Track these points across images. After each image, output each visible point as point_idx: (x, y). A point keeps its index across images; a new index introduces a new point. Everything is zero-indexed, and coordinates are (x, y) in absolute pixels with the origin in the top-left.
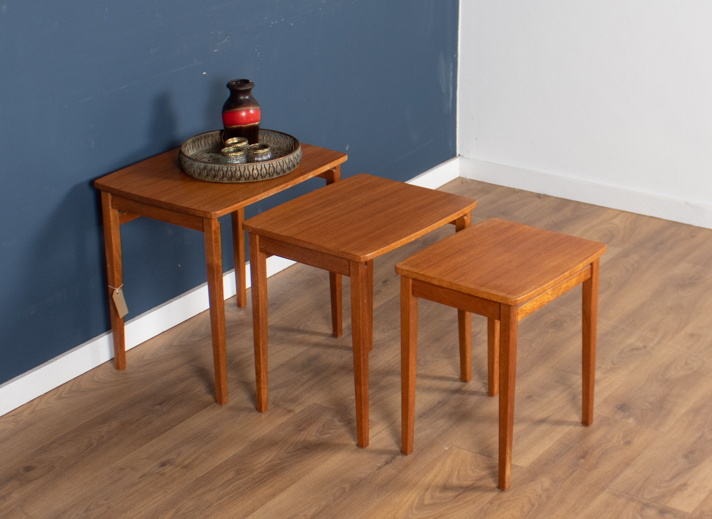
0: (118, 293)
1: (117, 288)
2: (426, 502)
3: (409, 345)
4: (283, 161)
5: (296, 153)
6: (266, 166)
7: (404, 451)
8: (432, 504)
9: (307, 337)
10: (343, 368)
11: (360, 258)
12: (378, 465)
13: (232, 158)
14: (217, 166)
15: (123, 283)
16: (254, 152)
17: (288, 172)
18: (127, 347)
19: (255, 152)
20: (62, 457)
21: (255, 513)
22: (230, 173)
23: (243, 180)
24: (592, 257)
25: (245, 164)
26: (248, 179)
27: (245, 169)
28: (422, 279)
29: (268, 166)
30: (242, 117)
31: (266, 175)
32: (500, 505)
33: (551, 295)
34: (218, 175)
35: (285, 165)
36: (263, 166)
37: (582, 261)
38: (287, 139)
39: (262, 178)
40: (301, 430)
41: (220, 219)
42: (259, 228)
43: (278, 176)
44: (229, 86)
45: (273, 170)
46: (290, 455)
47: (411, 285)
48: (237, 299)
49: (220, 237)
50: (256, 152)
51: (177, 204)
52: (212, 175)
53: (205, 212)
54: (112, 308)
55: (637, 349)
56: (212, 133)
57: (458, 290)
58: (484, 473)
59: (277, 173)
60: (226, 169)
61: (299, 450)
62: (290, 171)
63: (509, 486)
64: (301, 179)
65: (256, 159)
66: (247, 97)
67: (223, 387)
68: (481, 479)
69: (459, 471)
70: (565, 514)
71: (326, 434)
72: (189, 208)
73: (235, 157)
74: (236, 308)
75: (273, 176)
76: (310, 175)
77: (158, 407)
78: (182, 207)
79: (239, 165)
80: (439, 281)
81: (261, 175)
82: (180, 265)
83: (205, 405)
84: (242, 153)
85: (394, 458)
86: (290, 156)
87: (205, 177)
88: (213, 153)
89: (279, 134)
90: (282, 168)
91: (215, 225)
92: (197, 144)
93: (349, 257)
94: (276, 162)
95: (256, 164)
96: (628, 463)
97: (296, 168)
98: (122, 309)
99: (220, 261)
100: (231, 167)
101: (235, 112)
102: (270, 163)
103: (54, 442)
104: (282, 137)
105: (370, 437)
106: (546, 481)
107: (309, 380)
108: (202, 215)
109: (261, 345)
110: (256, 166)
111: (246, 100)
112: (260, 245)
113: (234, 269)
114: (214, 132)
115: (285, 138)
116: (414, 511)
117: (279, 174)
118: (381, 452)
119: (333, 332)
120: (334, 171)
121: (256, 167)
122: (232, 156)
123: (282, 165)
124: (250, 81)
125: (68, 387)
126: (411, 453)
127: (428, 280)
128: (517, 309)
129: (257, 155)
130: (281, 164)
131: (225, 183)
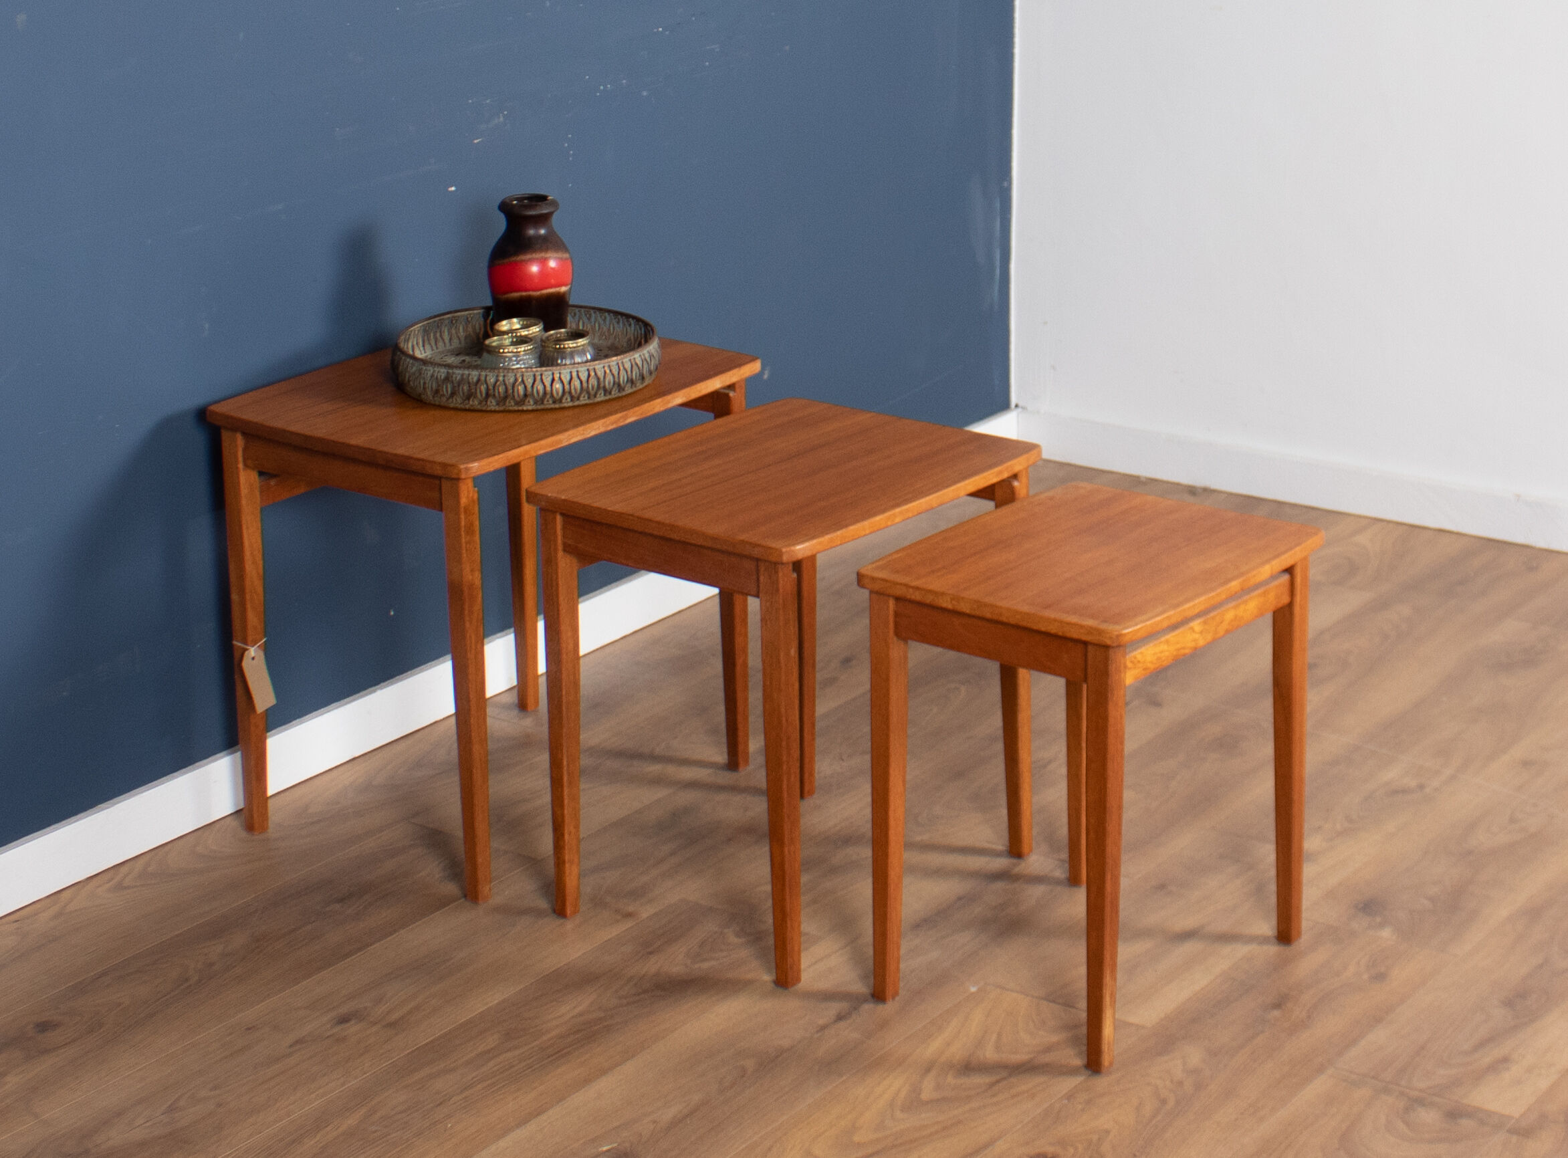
0: (253, 658)
1: (253, 646)
2: (925, 1096)
3: (888, 748)
4: (618, 364)
5: (647, 349)
6: (580, 374)
7: (879, 995)
8: (938, 1100)
9: (671, 770)
10: (748, 830)
11: (781, 554)
12: (821, 1022)
13: (507, 357)
14: (474, 374)
15: (265, 636)
16: (556, 345)
17: (628, 390)
18: (272, 788)
19: (558, 346)
20: (120, 1004)
21: (544, 1117)
22: (502, 389)
23: (530, 405)
24: (1290, 553)
25: (534, 370)
26: (542, 403)
27: (535, 381)
28: (917, 596)
29: (586, 374)
30: (531, 276)
31: (581, 393)
32: (1089, 1102)
33: (1201, 632)
34: (476, 393)
35: (623, 373)
36: (574, 374)
37: (1268, 561)
38: (630, 325)
39: (572, 400)
40: (651, 953)
41: (478, 480)
42: (563, 497)
43: (608, 397)
44: (505, 207)
45: (596, 383)
46: (625, 1001)
47: (891, 612)
48: (518, 692)
49: (477, 523)
50: (560, 345)
51: (385, 449)
52: (463, 393)
53: (445, 466)
54: (239, 691)
55: (1404, 791)
56: (467, 313)
57: (995, 617)
58: (1054, 1038)
59: (605, 390)
60: (493, 380)
61: (645, 991)
62: (634, 389)
63: (1111, 1064)
64: (657, 406)
65: (559, 361)
66: (542, 232)
67: (480, 860)
68: (1049, 1049)
69: (999, 1035)
70: (1236, 1119)
71: (705, 960)
72: (412, 458)
73: (514, 356)
74: (515, 712)
75: (595, 396)
76: (677, 397)
77: (337, 906)
78: (396, 455)
79: (522, 372)
80: (952, 599)
81: (570, 393)
82: (394, 611)
83: (441, 903)
84: (529, 348)
85: (855, 1009)
86: (633, 355)
87: (448, 399)
88: (468, 354)
89: (612, 314)
90: (617, 380)
91: (467, 493)
92: (432, 337)
93: (756, 552)
94: (604, 367)
95: (560, 369)
96: (1377, 1018)
97: (647, 382)
98: (263, 695)
99: (477, 575)
100: (504, 376)
101: (516, 263)
102: (591, 368)
103: (104, 974)
104: (618, 323)
105: (803, 966)
106: (1194, 1055)
107: (673, 853)
108: (438, 471)
109: (565, 763)
110: (560, 373)
111: (540, 236)
112: (564, 536)
113: (512, 630)
114: (471, 312)
115: (624, 325)
116: (898, 1114)
117: (610, 393)
118: (828, 997)
119: (729, 760)
120: (731, 394)
121: (558, 375)
122: (509, 352)
123: (616, 374)
124: (550, 198)
125: (139, 865)
126: (893, 998)
127: (929, 599)
128: (1124, 656)
129: (562, 353)
130: (614, 370)
131: (491, 411)
